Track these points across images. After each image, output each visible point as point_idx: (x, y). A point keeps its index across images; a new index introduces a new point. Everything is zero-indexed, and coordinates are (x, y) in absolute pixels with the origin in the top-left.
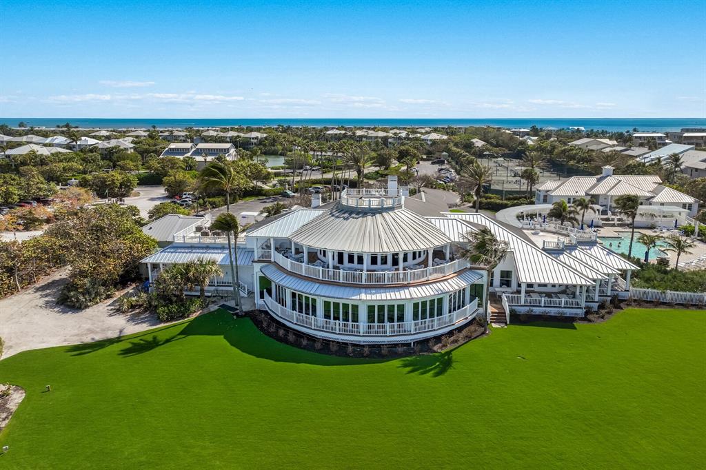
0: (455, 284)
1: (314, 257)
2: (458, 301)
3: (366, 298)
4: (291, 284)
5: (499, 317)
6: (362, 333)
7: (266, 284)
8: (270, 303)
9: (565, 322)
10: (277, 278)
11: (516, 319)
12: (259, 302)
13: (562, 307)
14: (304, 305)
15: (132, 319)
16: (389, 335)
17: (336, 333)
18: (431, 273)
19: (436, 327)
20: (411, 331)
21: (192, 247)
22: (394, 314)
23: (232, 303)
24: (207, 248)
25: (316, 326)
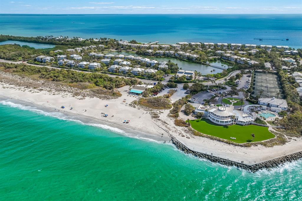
0: (230, 120)
1: (215, 115)
2: (230, 121)
3: (220, 120)
4: (212, 117)
5: (235, 124)
6: (219, 123)
7: (209, 116)
8: (209, 118)
9: (242, 125)
10: (210, 115)
11: (237, 124)
12: (208, 118)
13: (243, 124)
14: (214, 119)
15: (195, 118)
16: (222, 124)
17: (217, 123)
18: (227, 118)
19: (227, 124)
20: (224, 124)
21: (200, 110)
22: (223, 122)
23: (205, 117)
24: (202, 110)
25: (215, 122)
